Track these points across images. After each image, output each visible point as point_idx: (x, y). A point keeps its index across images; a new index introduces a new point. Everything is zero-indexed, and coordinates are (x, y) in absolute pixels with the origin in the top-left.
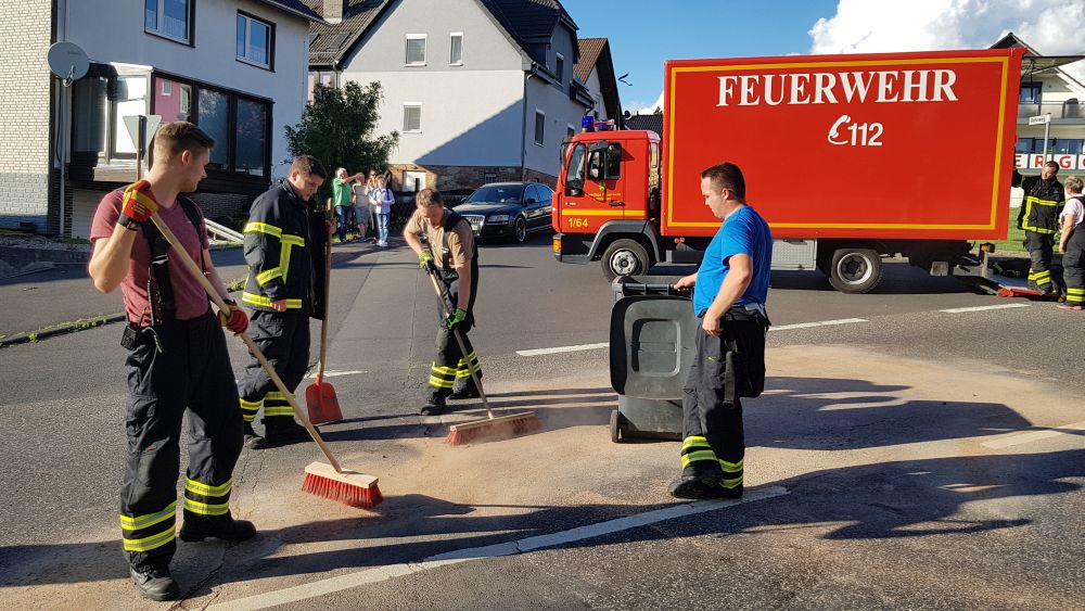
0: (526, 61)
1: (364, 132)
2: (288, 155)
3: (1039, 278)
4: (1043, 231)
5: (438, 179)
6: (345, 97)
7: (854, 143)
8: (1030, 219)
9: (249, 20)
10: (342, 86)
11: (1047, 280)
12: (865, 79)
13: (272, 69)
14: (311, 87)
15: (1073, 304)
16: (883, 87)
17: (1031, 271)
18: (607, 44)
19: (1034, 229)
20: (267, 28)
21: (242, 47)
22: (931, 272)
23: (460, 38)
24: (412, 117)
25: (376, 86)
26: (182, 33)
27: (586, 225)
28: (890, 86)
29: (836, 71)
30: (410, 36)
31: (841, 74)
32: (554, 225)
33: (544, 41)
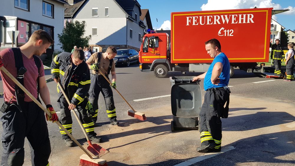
0: (127, 15)
1: (81, 35)
2: (59, 42)
3: (278, 72)
4: (278, 59)
5: (102, 49)
6: (75, 25)
7: (225, 35)
8: (275, 56)
9: (46, 3)
10: (74, 22)
11: (280, 73)
12: (228, 17)
13: (53, 18)
14: (65, 22)
15: (288, 79)
16: (233, 19)
17: (275, 70)
18: (148, 11)
19: (276, 59)
20: (52, 6)
21: (44, 11)
22: (247, 72)
23: (108, 9)
24: (95, 31)
25: (84, 22)
26: (26, 7)
27: (149, 61)
28: (235, 19)
29: (220, 15)
30: (93, 8)
31: (221, 16)
32: (140, 61)
33: (131, 9)
